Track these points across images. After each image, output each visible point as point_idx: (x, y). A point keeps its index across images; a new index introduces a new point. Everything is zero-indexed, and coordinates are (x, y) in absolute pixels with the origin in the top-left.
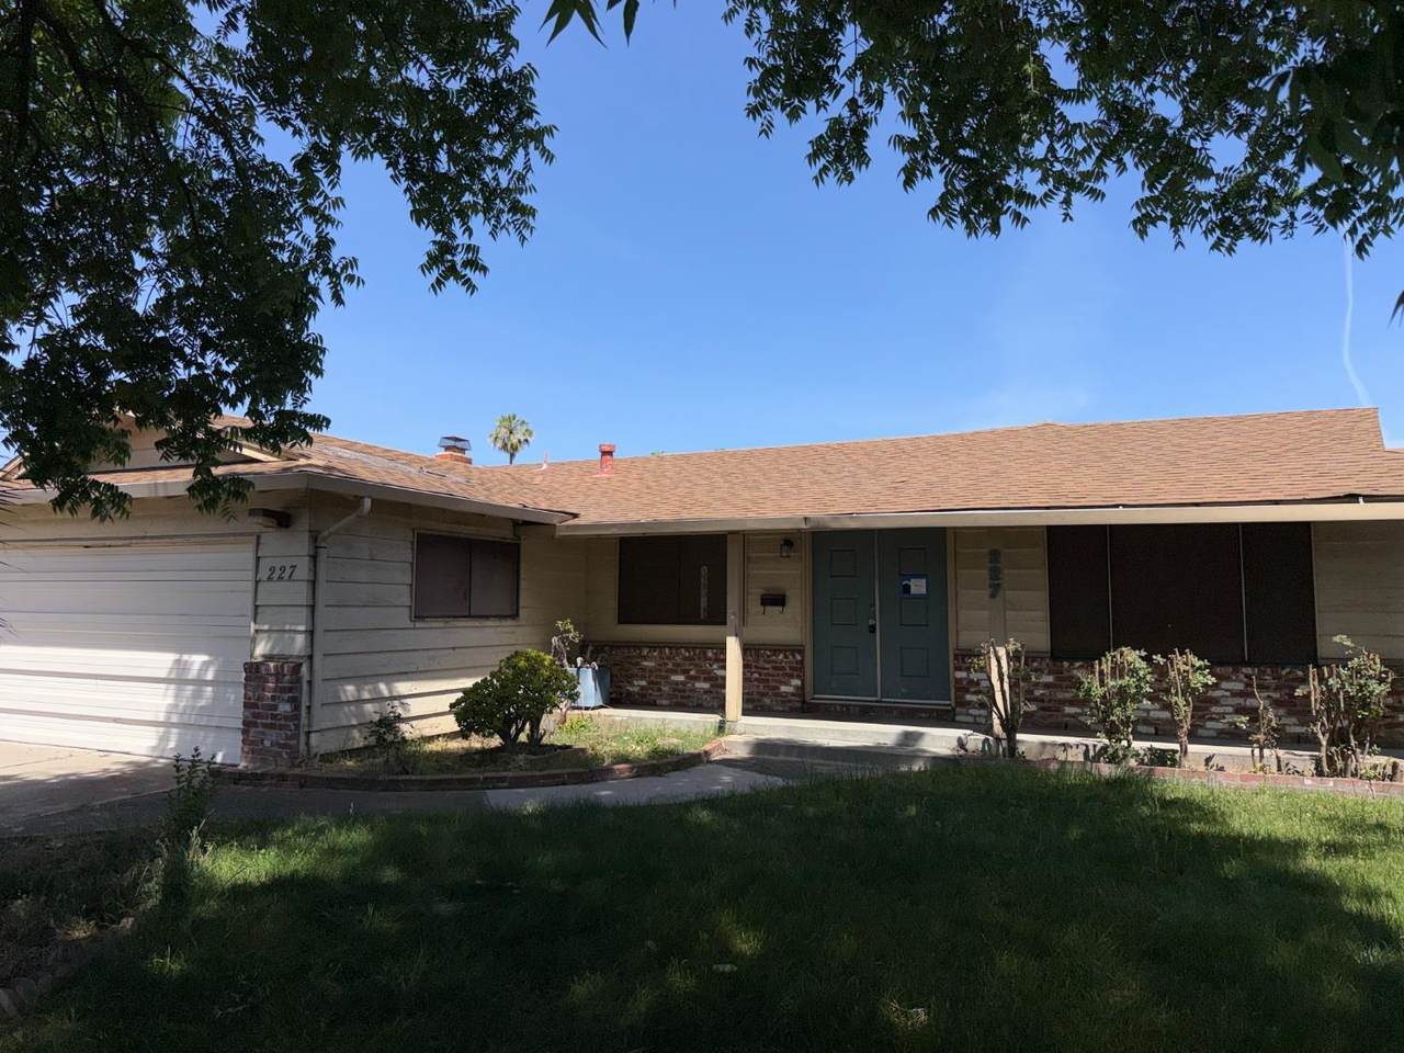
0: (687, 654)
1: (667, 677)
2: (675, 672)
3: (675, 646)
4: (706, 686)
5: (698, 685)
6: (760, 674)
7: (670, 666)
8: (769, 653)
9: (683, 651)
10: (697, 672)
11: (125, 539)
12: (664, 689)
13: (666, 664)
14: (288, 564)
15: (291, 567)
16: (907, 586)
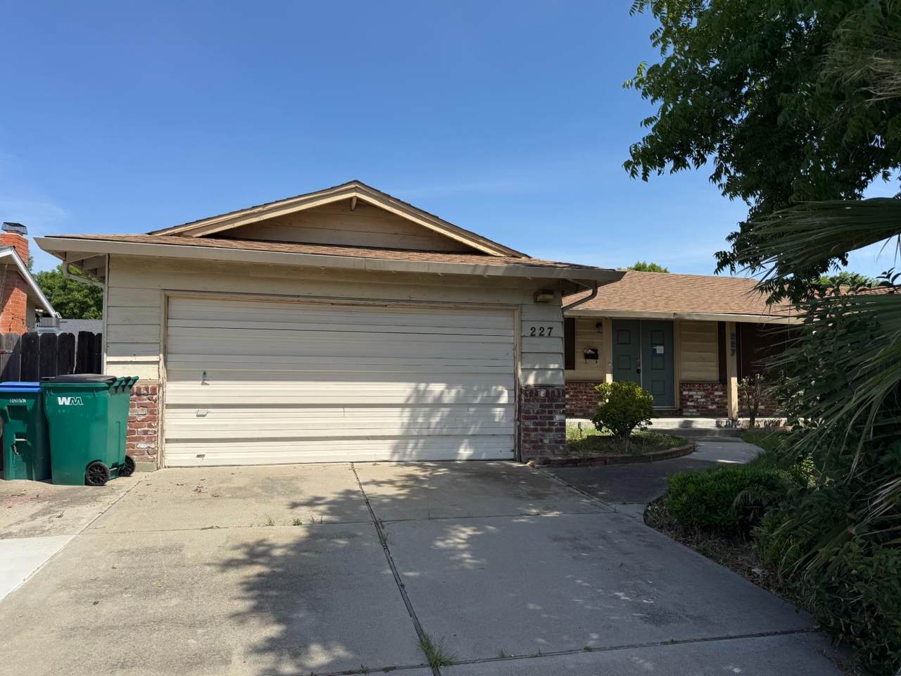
6: (587, 396)
8: (593, 384)
11: (384, 300)
14: (546, 326)
15: (549, 328)
16: (655, 350)
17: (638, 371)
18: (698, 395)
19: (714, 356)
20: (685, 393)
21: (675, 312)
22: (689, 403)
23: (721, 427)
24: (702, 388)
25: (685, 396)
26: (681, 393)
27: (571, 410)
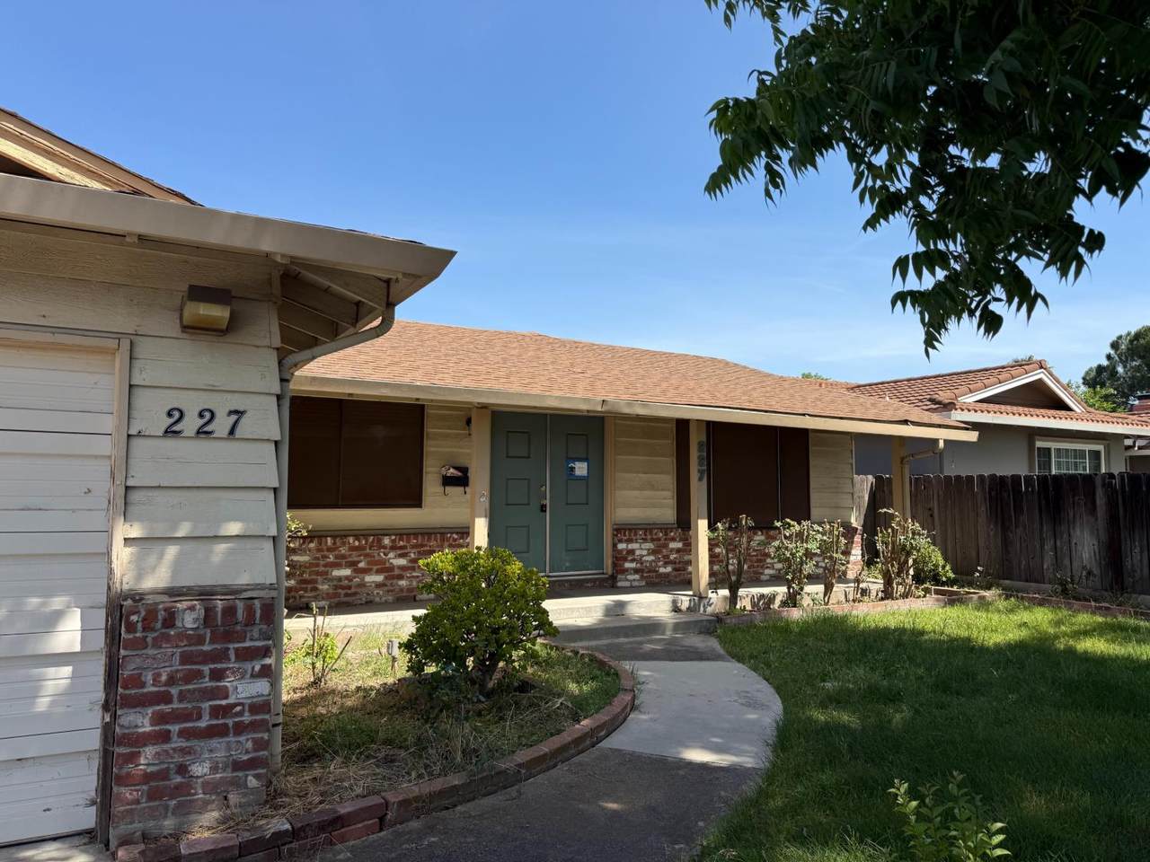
0: (357, 543)
1: (326, 573)
2: (337, 565)
3: (341, 535)
4: (379, 578)
5: (369, 579)
7: (331, 558)
9: (351, 540)
10: (368, 563)
12: (320, 587)
13: (325, 557)
14: (222, 405)
15: (231, 413)
16: (572, 469)
17: (543, 508)
18: (642, 549)
19: (669, 480)
20: (621, 546)
21: (605, 398)
22: (627, 565)
23: (680, 610)
24: (649, 537)
25: (622, 551)
26: (615, 546)
27: (410, 590)
